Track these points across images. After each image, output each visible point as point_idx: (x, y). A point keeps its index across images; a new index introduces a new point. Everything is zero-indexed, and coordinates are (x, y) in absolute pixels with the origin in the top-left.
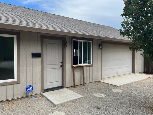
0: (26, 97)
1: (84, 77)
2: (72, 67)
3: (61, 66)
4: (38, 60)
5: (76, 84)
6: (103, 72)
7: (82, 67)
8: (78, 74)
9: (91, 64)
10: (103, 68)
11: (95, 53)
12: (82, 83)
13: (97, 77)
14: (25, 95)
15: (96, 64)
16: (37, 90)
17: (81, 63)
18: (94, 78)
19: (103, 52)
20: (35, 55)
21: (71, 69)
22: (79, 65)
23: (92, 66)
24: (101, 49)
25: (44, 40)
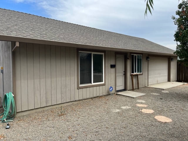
0: (108, 95)
1: (138, 83)
2: (131, 75)
3: (124, 74)
4: (113, 70)
5: (134, 88)
6: (149, 79)
7: (137, 75)
8: (135, 81)
9: (142, 73)
10: (149, 76)
11: (144, 64)
12: (137, 88)
13: (145, 84)
14: (107, 94)
15: (145, 73)
16: (113, 91)
17: (136, 72)
18: (143, 84)
19: (149, 64)
20: (113, 66)
21: (130, 77)
22: (135, 73)
23: (142, 74)
24: (148, 61)
25: (117, 55)
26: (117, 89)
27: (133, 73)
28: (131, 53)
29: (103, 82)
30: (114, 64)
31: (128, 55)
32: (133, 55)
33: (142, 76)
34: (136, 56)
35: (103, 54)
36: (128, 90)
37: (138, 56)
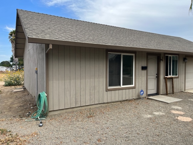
0: (138, 99)
1: (173, 87)
2: (165, 78)
3: (156, 77)
4: (145, 72)
5: (168, 92)
6: (186, 83)
7: (172, 78)
8: (169, 84)
9: (178, 76)
10: (186, 80)
11: (181, 67)
12: (171, 92)
13: (181, 88)
14: (138, 97)
15: (182, 77)
16: (144, 95)
18: (179, 88)
19: (186, 66)
20: (144, 68)
21: (164, 80)
22: (169, 76)
23: (178, 78)
24: (186, 62)
25: (149, 56)
26: (149, 93)
27: (168, 76)
28: (165, 54)
29: (133, 84)
30: (146, 66)
31: (162, 56)
32: (168, 56)
33: (177, 79)
34: (171, 57)
35: (134, 55)
36: (161, 94)
37: (173, 57)
